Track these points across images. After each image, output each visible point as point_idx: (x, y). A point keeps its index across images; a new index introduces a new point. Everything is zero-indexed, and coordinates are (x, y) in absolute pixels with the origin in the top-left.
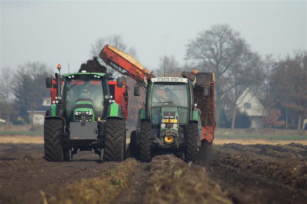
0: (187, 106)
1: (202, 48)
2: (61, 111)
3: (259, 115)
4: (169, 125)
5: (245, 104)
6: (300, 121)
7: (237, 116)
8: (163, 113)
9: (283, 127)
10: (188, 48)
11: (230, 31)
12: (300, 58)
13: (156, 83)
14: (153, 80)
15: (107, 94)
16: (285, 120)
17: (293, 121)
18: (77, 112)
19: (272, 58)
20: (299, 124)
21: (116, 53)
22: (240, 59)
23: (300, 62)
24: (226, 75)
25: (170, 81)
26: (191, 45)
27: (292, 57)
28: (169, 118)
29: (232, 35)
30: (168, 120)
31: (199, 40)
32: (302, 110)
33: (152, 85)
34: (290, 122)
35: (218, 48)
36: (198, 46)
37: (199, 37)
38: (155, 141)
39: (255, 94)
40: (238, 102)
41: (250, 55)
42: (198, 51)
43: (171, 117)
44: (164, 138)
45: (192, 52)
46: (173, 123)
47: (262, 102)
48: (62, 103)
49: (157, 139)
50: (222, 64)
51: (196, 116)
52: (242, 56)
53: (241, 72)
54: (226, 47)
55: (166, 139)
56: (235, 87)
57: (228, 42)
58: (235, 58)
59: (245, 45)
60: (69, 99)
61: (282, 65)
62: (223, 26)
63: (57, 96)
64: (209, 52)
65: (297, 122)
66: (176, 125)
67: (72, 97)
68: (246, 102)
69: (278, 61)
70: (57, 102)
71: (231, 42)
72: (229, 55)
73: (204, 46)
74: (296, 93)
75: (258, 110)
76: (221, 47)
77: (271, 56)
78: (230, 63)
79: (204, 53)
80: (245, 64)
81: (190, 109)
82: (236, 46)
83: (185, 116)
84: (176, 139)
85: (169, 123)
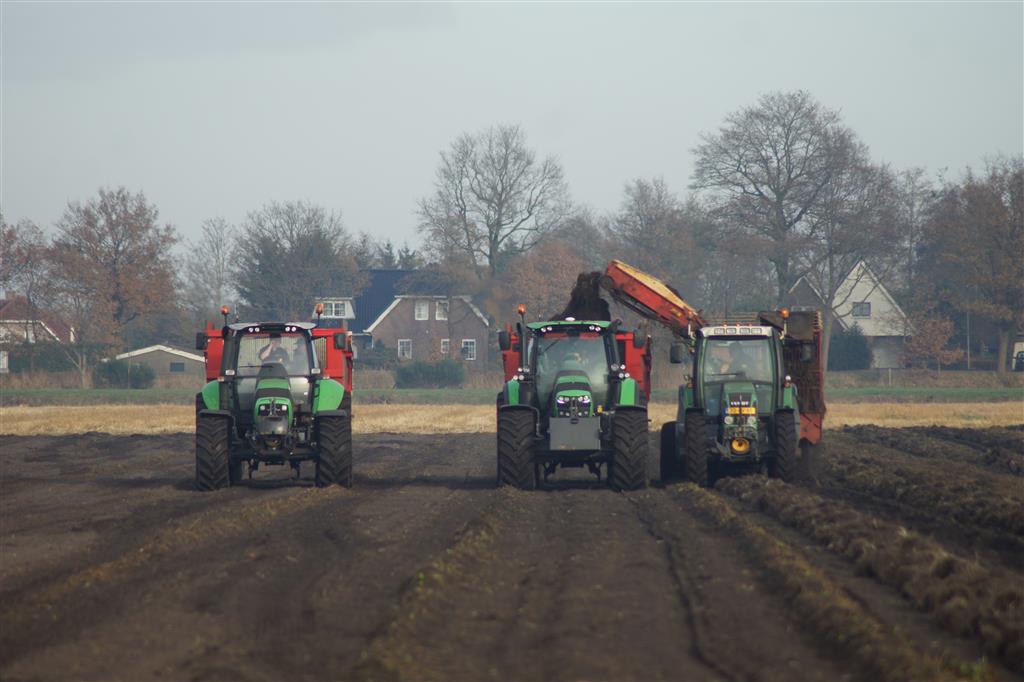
0: (770, 380)
1: (737, 157)
2: (529, 395)
3: (895, 333)
4: (740, 419)
5: (856, 305)
6: (1004, 348)
7: (834, 338)
8: (727, 396)
9: (959, 366)
10: (698, 158)
11: (813, 108)
12: (1002, 179)
13: (711, 338)
14: (706, 331)
15: (614, 362)
16: (964, 346)
17: (984, 348)
18: (561, 399)
19: (921, 180)
20: (1003, 357)
21: (631, 277)
22: (840, 186)
23: (1003, 189)
24: (801, 227)
25: (738, 333)
26: (709, 151)
27: (981, 175)
28: (740, 406)
29: (817, 119)
30: (738, 409)
31: (729, 136)
32: (1009, 317)
33: (705, 341)
34: (976, 350)
35: (779, 155)
36: (726, 151)
37: (729, 126)
38: (714, 450)
39: (883, 278)
40: (837, 301)
41: (867, 174)
42: (727, 165)
43: (743, 403)
44: (731, 444)
45: (711, 168)
46: (747, 416)
47: (898, 297)
48: (531, 380)
49: (718, 444)
50: (791, 199)
51: (789, 399)
52: (845, 177)
53: (843, 220)
54: (802, 152)
55: (735, 445)
56: (828, 259)
57: (806, 140)
58: (826, 181)
59: (851, 146)
60: (542, 371)
61: (951, 196)
62: (792, 97)
63: (522, 366)
64: (755, 168)
65: (995, 351)
66: (754, 419)
67: (547, 367)
68: (859, 300)
69: (938, 187)
70: (522, 377)
71: (816, 138)
72: (810, 175)
73: (742, 151)
74: (994, 274)
75: (892, 322)
76: (788, 153)
77: (919, 172)
78: (812, 195)
79: (744, 170)
80: (853, 198)
81: (778, 385)
82: (828, 149)
83: (769, 398)
84: (754, 443)
85: (741, 415)
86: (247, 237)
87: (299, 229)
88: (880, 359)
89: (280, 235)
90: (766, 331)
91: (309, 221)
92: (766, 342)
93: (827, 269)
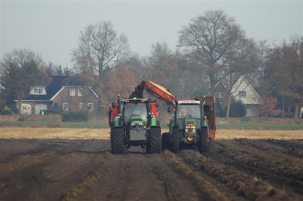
0: (200, 118)
1: (195, 35)
2: (122, 123)
3: (255, 103)
5: (240, 92)
6: (297, 109)
7: (231, 105)
8: (186, 123)
9: (279, 116)
10: (180, 35)
11: (224, 16)
12: (297, 44)
13: (181, 104)
14: (179, 102)
15: (149, 112)
16: (281, 109)
17: (289, 109)
18: (133, 124)
19: (266, 44)
20: (297, 113)
21: (154, 85)
22: (234, 46)
23: (297, 48)
24: (220, 62)
25: (189, 103)
26: (184, 32)
27: (289, 43)
29: (226, 20)
30: (190, 127)
31: (192, 26)
32: (299, 98)
33: (179, 105)
34: (286, 110)
35: (212, 34)
36: (191, 32)
37: (192, 23)
38: (182, 140)
39: (251, 83)
40: (233, 91)
41: (245, 42)
42: (191, 38)
43: (191, 125)
44: (187, 138)
45: (185, 39)
46: (193, 129)
47: (257, 89)
48: (123, 118)
49: (183, 138)
50: (216, 51)
51: (206, 124)
52: (237, 43)
53: (235, 60)
54: (220, 33)
55: (189, 138)
56: (230, 74)
57: (222, 28)
58: (229, 44)
59: (240, 31)
60: (126, 115)
61: (277, 51)
62: (217, 12)
63: (120, 114)
64: (202, 39)
65: (293, 110)
66: (195, 130)
67: (128, 114)
68: (241, 90)
69: (272, 47)
70: (120, 117)
71: (225, 28)
72: (223, 42)
73: (197, 32)
74: (293, 81)
75: (254, 99)
76: (215, 33)
77: (265, 42)
78: (224, 50)
79: (197, 39)
80: (240, 51)
81: (202, 119)
82: (230, 32)
83: (199, 124)
84: (195, 138)
85: (190, 129)
86: (4, 62)
87: (25, 60)
88: (249, 113)
89: (17, 62)
90: (198, 102)
91: (29, 57)
92: (198, 105)
93: (229, 78)
